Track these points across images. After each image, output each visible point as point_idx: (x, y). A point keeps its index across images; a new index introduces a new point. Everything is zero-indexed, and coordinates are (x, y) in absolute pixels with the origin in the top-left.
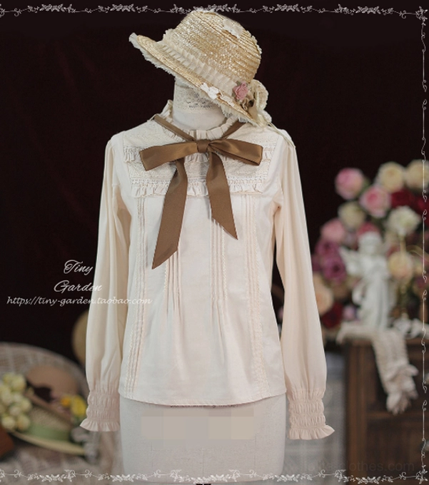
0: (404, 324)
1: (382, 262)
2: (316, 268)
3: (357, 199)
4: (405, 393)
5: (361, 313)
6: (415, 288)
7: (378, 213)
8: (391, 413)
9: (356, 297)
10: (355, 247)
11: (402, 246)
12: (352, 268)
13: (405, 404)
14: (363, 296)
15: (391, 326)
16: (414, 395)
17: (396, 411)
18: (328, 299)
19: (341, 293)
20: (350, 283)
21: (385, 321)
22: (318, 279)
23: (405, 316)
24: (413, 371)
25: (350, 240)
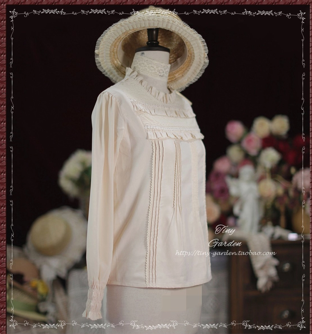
0: (269, 230)
1: (254, 187)
2: (209, 191)
3: (239, 142)
4: (270, 278)
5: (240, 222)
6: (277, 205)
7: (253, 152)
8: (260, 291)
9: (236, 210)
10: (236, 176)
11: (268, 175)
12: (233, 190)
13: (270, 285)
14: (241, 209)
15: (260, 231)
16: (276, 278)
17: (264, 290)
18: (216, 212)
19: (226, 208)
20: (232, 201)
21: (256, 227)
22: (210, 198)
23: (270, 224)
24: (275, 262)
25: (233, 171)
